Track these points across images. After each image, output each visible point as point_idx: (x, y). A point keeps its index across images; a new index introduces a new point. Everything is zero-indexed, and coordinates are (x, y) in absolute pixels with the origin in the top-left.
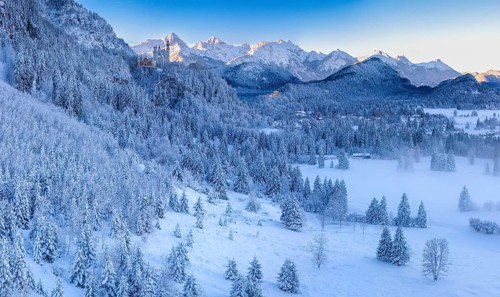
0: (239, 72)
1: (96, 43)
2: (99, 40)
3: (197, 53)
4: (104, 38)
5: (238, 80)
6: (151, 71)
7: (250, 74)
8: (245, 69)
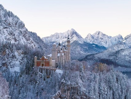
0: (119, 56)
1: (8, 37)
2: (11, 34)
3: (88, 41)
4: (16, 33)
5: (118, 61)
6: (49, 73)
7: (127, 57)
8: (123, 54)
